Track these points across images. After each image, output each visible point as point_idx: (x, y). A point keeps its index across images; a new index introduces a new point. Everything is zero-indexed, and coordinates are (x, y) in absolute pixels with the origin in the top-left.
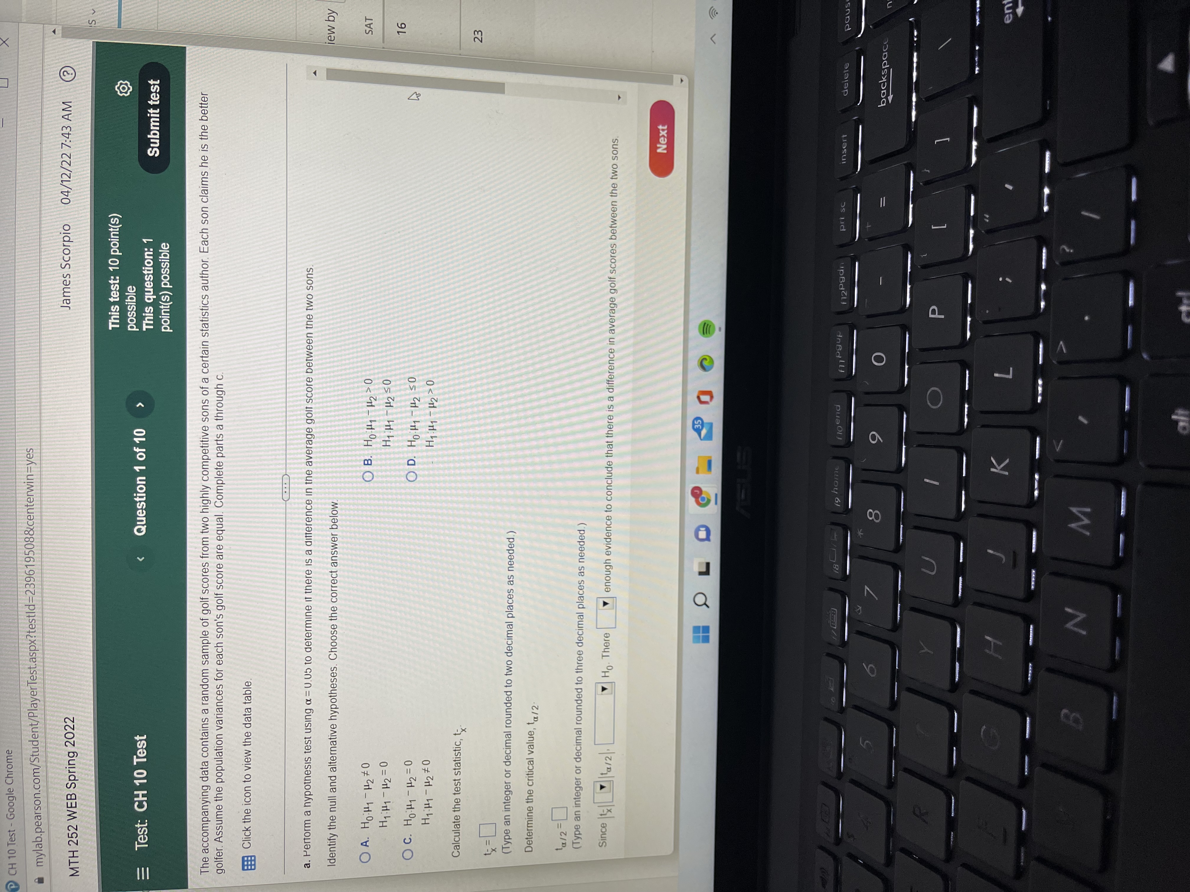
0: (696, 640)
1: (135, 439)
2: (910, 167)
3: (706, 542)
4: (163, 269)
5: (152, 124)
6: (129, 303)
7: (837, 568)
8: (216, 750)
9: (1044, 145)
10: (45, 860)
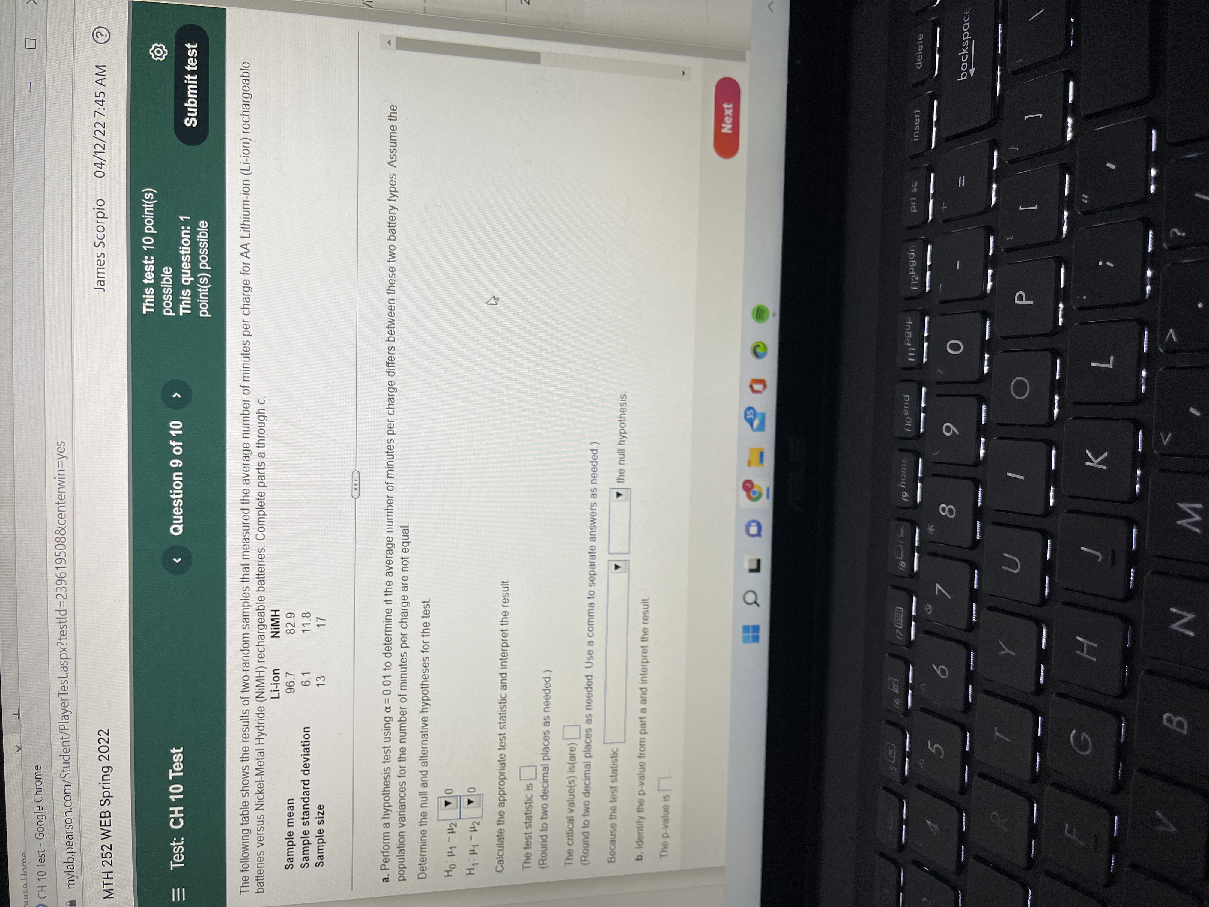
0: (746, 640)
1: (171, 432)
2: (994, 145)
3: (757, 538)
4: (201, 250)
5: (190, 91)
6: (164, 286)
9: (1150, 124)
10: (77, 881)
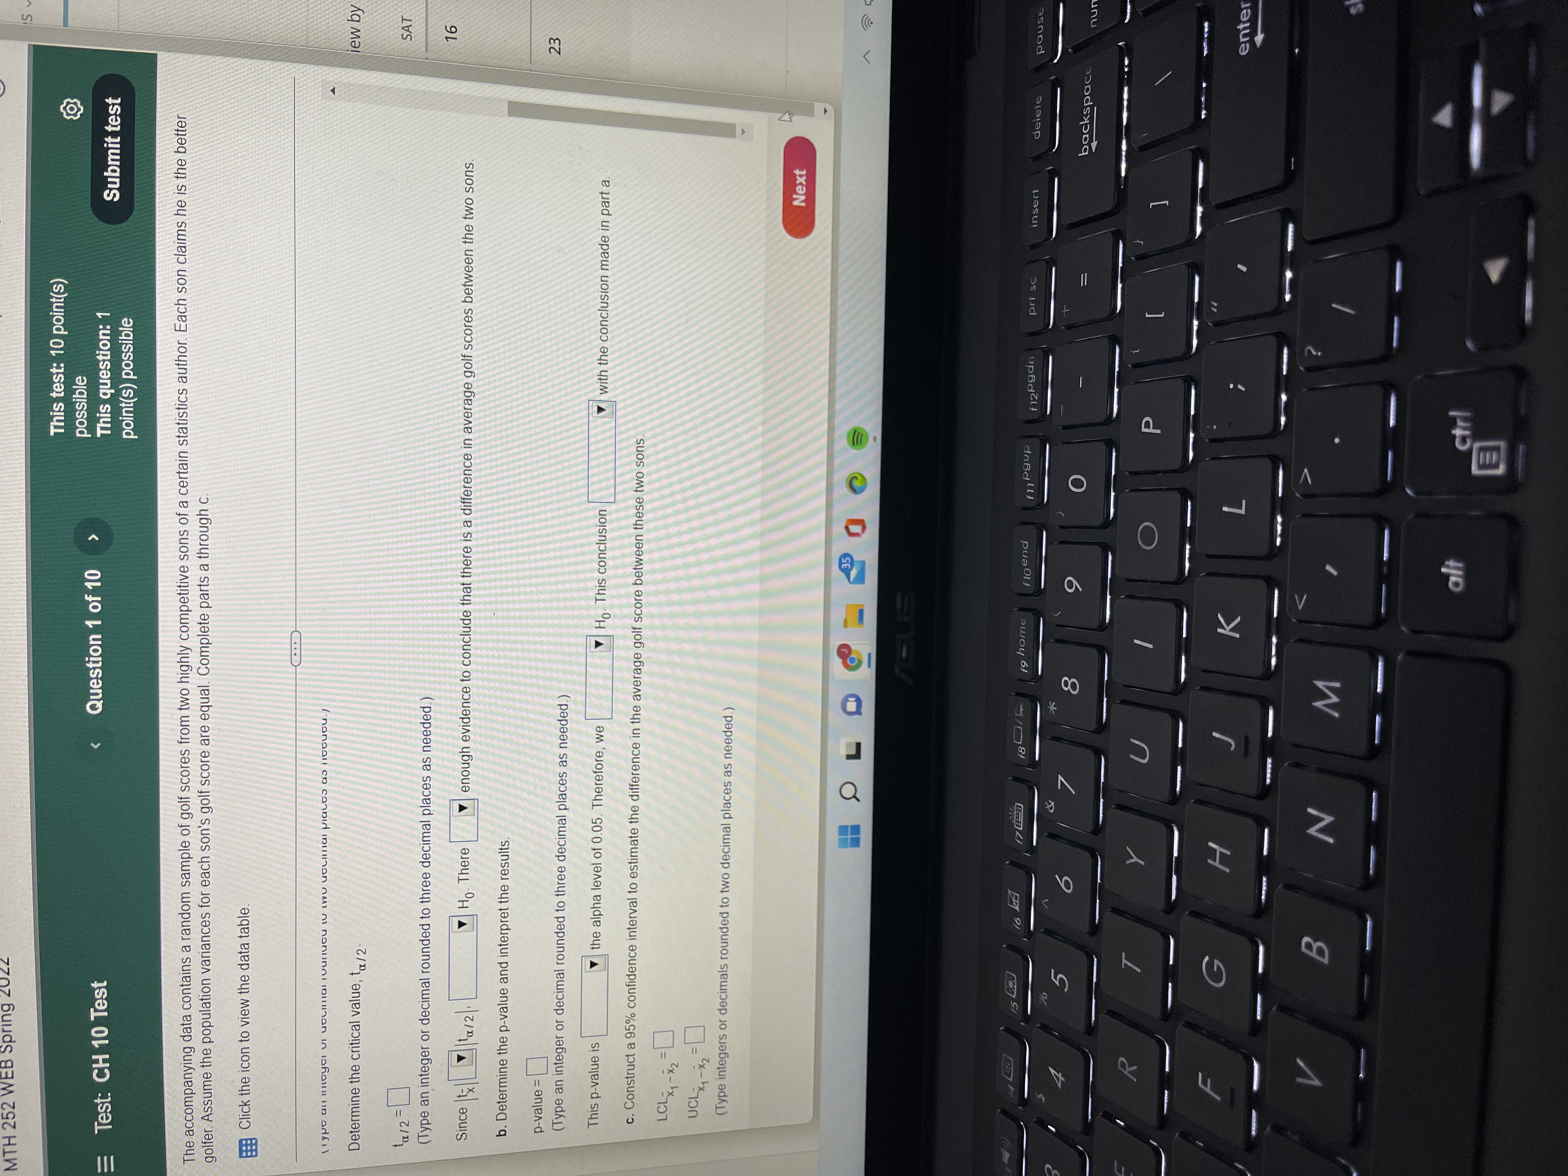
0: (843, 844)
1: (86, 584)
2: (1118, 235)
3: (856, 716)
4: (124, 354)
5: (110, 157)
6: (77, 400)
7: (1022, 750)
8: (202, 1000)
9: (1287, 215)
